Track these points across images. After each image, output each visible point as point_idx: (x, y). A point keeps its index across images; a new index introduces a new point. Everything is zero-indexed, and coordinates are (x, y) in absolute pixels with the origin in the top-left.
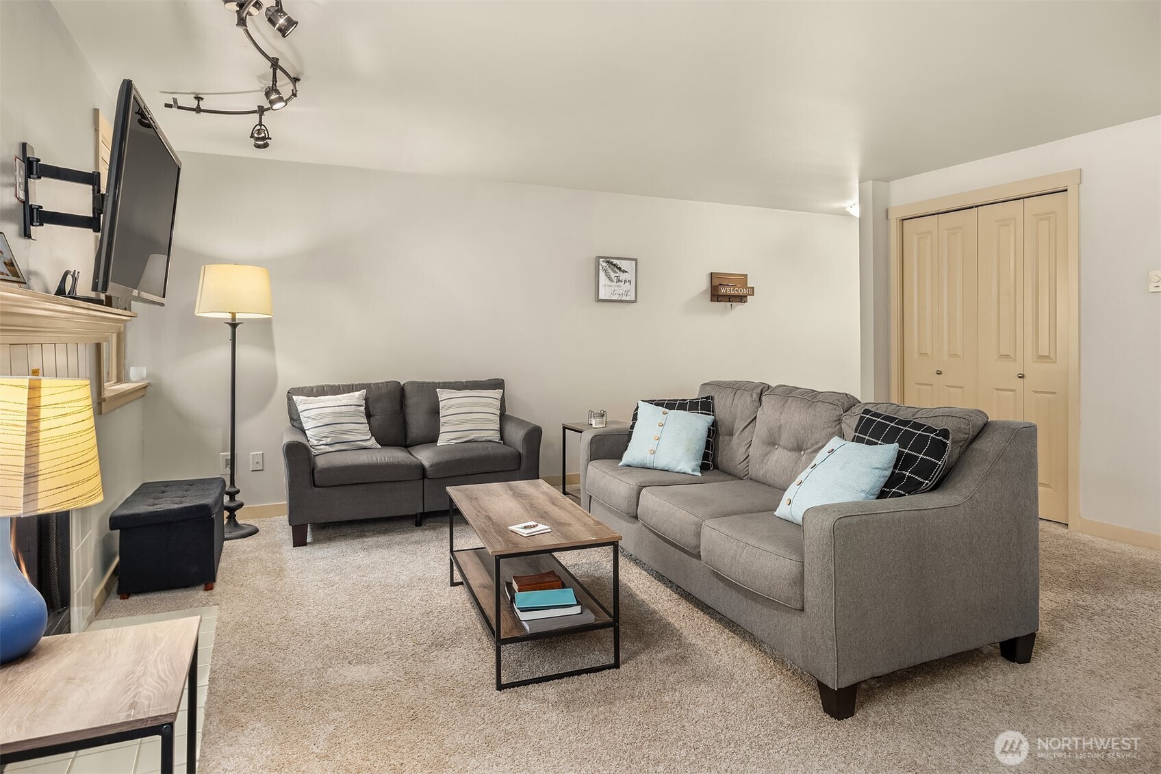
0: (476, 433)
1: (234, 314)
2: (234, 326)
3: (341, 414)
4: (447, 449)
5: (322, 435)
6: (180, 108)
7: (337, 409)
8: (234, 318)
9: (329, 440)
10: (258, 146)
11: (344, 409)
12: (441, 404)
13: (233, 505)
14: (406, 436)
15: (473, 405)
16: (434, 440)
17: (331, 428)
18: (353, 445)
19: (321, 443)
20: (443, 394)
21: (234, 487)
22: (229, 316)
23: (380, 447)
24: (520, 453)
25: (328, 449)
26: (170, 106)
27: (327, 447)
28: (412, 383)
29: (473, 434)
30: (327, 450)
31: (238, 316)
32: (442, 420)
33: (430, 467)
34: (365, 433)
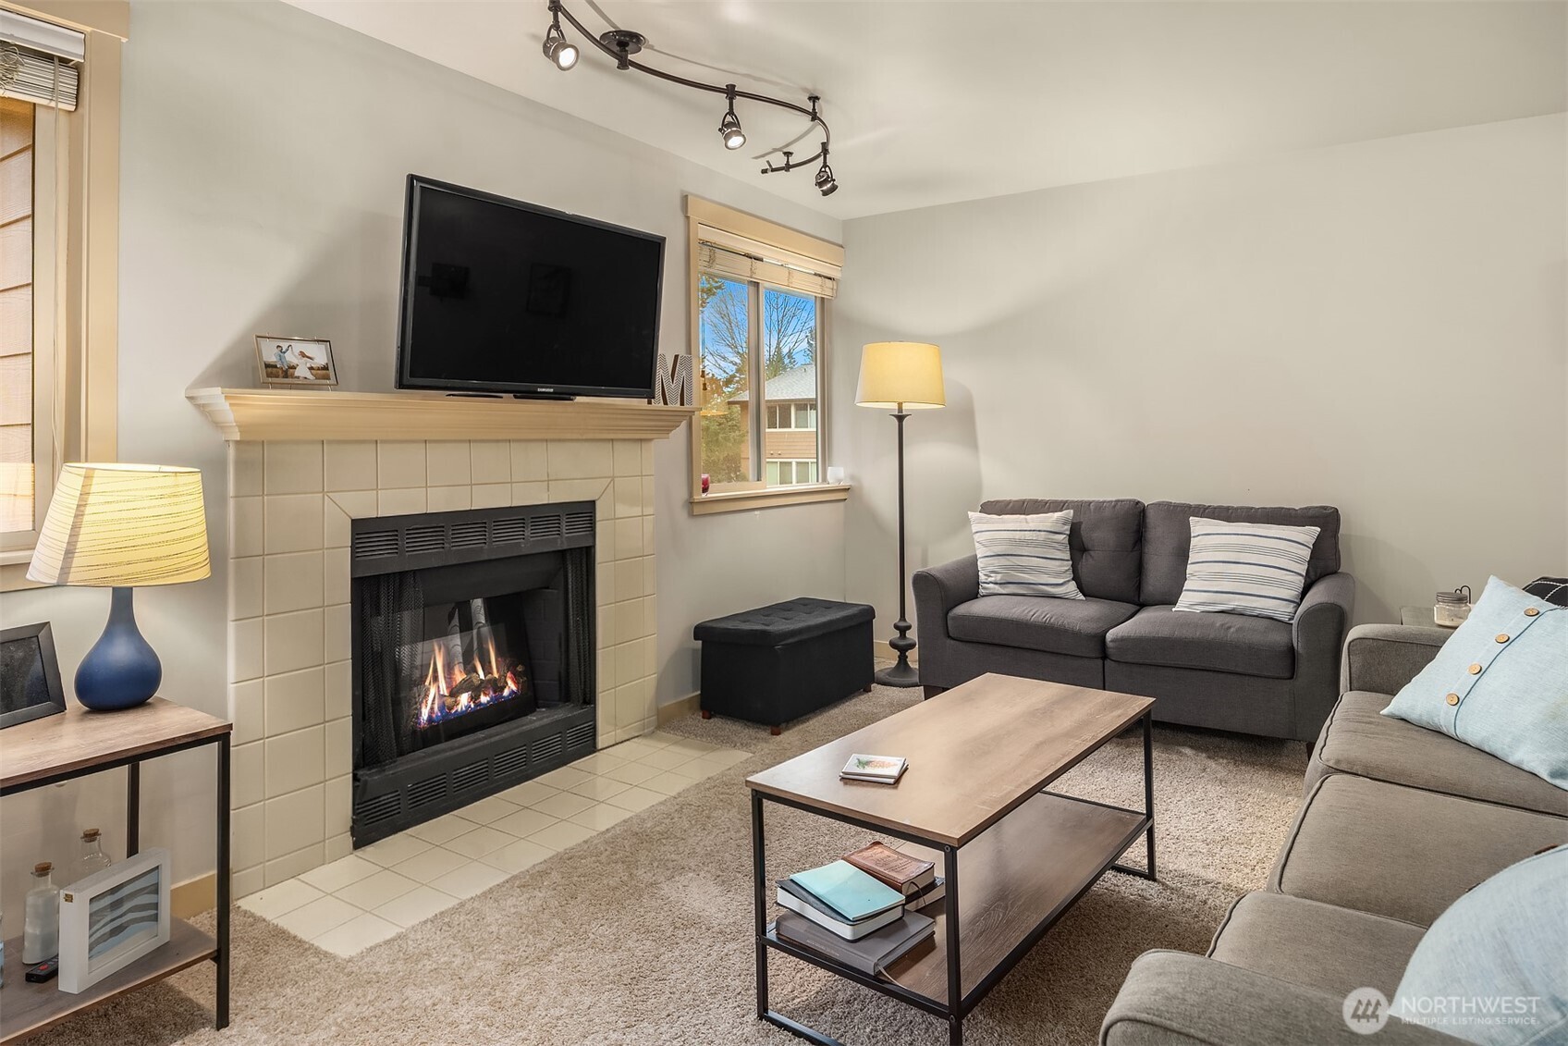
0: (1239, 600)
1: (900, 405)
2: (900, 418)
3: (1022, 543)
4: (1186, 619)
5: (991, 568)
6: (773, 170)
7: (1018, 535)
8: (900, 409)
9: (998, 578)
10: (825, 193)
11: (1028, 535)
12: (1193, 541)
13: (902, 643)
14: (1139, 588)
15: (1243, 549)
16: (1173, 602)
17: (1003, 561)
18: (1034, 590)
19: (990, 579)
20: (1198, 526)
21: (905, 620)
22: (895, 406)
23: (1083, 598)
24: (1292, 647)
25: (997, 589)
26: (764, 171)
27: (996, 586)
28: (1159, 504)
29: (1235, 600)
30: (996, 592)
31: (905, 406)
32: (1190, 569)
33: (1111, 641)
34: (1058, 574)
